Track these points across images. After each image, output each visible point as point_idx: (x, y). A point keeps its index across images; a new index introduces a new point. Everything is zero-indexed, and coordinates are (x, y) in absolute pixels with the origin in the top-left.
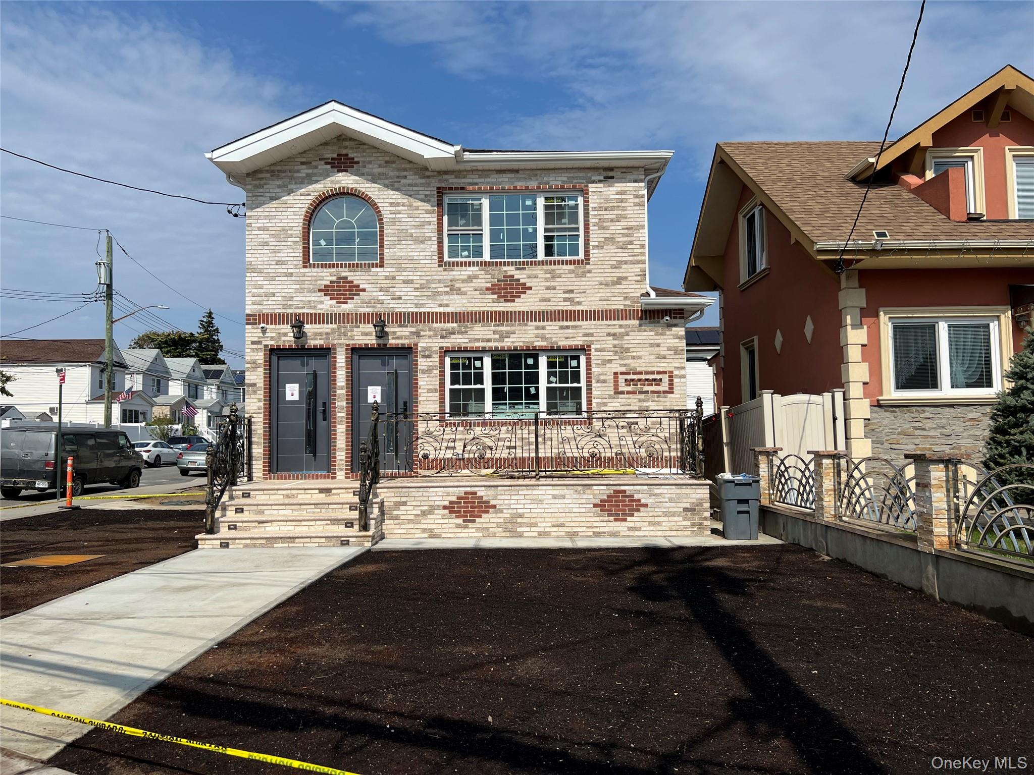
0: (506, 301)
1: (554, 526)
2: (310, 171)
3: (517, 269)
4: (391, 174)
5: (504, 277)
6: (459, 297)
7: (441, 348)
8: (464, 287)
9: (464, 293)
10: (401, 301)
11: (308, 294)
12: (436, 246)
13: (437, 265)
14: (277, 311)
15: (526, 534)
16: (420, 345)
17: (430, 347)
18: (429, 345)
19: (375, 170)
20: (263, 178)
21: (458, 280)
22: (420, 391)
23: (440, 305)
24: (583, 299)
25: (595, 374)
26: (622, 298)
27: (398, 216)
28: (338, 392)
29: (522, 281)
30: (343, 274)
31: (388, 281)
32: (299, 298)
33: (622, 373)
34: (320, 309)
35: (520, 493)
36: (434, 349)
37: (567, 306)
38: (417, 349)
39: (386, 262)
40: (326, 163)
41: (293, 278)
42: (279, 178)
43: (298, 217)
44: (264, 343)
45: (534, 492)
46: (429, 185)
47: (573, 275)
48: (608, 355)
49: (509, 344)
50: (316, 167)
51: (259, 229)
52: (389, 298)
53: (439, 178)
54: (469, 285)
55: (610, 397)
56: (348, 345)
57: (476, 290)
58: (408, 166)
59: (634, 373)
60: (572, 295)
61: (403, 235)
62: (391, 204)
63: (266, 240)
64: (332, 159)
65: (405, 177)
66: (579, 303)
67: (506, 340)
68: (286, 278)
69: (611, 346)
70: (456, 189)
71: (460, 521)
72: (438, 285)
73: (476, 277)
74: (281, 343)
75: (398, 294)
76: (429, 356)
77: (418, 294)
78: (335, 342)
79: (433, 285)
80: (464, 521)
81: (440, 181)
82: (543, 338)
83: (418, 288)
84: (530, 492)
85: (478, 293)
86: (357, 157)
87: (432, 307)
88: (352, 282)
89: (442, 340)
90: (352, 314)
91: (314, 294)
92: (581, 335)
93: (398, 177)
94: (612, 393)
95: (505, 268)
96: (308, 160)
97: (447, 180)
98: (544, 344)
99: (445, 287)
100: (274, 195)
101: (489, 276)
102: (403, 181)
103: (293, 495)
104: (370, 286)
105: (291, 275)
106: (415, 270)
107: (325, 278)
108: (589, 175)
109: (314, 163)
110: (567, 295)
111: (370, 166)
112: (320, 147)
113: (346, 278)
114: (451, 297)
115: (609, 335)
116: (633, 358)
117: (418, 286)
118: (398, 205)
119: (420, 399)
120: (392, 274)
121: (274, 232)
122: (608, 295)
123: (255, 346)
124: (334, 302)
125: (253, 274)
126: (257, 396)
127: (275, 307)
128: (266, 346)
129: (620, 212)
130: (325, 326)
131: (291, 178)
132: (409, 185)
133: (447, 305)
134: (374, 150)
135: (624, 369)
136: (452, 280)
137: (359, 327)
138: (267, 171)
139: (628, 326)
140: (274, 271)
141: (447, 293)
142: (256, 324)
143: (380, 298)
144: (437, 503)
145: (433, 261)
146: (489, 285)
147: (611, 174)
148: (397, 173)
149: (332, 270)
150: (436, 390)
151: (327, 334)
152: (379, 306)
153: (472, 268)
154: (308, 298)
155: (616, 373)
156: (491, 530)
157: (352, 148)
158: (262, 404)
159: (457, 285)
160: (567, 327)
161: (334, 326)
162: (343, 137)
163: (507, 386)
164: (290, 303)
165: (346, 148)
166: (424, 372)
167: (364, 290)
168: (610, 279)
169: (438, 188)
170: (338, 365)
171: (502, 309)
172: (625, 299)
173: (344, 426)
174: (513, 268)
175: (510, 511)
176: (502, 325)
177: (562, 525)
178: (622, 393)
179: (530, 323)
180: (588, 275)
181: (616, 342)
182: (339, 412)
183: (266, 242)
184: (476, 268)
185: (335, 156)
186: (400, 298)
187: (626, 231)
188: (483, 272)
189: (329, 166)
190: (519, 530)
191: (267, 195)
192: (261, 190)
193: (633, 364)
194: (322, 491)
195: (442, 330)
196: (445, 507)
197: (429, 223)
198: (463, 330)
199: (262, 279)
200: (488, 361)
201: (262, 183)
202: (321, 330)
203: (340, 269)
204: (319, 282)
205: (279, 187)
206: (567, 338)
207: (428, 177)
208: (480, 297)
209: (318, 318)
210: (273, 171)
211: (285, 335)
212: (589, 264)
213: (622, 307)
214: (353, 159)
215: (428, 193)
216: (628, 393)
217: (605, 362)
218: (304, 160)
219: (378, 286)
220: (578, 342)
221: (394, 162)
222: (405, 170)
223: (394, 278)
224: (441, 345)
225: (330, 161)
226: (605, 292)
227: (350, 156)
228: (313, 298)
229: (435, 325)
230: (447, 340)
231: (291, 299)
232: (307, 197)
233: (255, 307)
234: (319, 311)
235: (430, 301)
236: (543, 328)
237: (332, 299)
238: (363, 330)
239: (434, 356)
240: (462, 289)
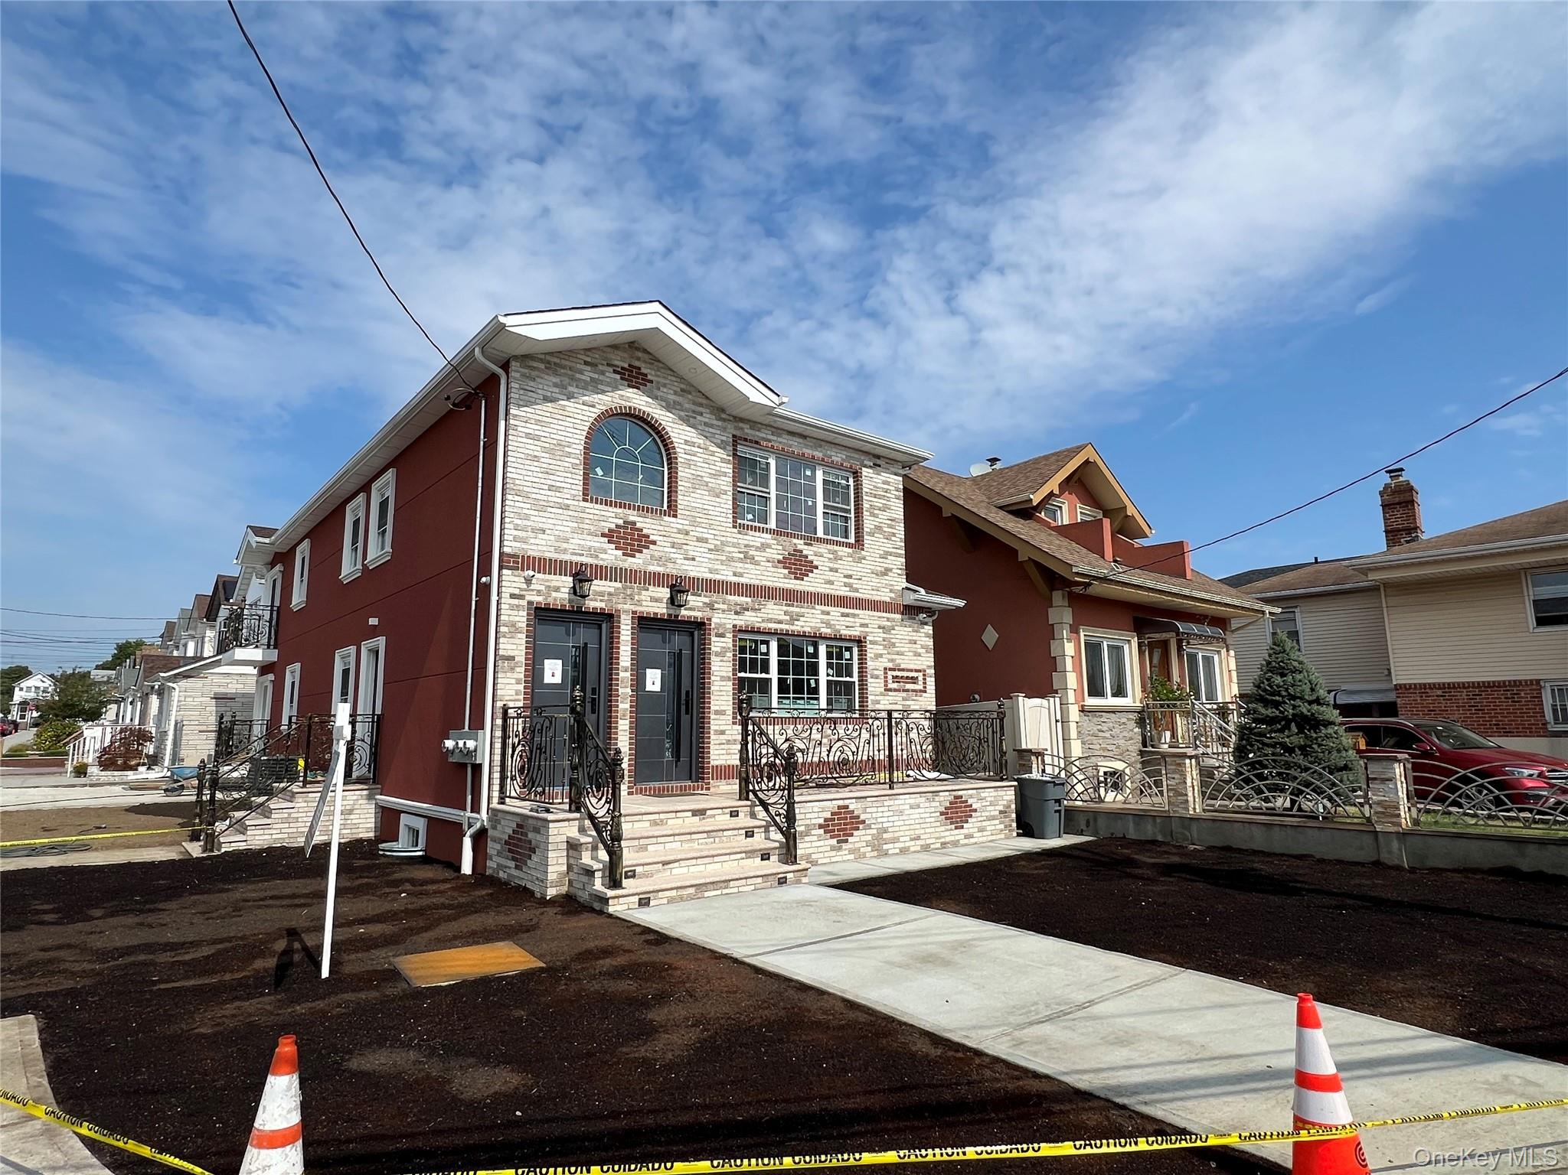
0: (796, 578)
1: (912, 840)
2: (596, 376)
3: (806, 544)
4: (687, 406)
5: (794, 550)
6: (753, 566)
7: (735, 626)
8: (759, 556)
9: (757, 563)
10: (694, 563)
11: (589, 538)
12: (731, 503)
13: (731, 525)
14: (548, 555)
15: (890, 852)
16: (713, 620)
17: (725, 624)
18: (723, 621)
19: (670, 396)
20: (535, 368)
21: (753, 546)
22: (713, 678)
23: (735, 574)
24: (861, 586)
25: (871, 668)
26: (888, 590)
27: (693, 458)
28: (622, 674)
29: (810, 558)
30: (632, 518)
31: (681, 536)
32: (576, 542)
33: (890, 669)
34: (602, 559)
35: (886, 803)
36: (728, 626)
37: (843, 592)
38: (710, 625)
39: (679, 511)
40: (615, 372)
41: (570, 513)
42: (556, 374)
43: (578, 432)
44: (528, 598)
45: (897, 802)
46: (724, 429)
47: (851, 559)
48: (879, 649)
49: (799, 628)
50: (603, 373)
51: (528, 436)
52: (681, 556)
53: (736, 424)
54: (763, 554)
55: (881, 694)
56: (634, 612)
57: (769, 561)
58: (704, 401)
59: (899, 670)
60: (851, 581)
61: (698, 482)
62: (686, 442)
63: (536, 453)
64: (623, 368)
65: (701, 414)
66: (857, 590)
67: (796, 623)
68: (560, 511)
69: (881, 639)
70: (751, 441)
71: (834, 841)
72: (732, 549)
73: (769, 546)
74: (550, 600)
75: (691, 553)
76: (722, 635)
77: (712, 556)
78: (620, 607)
79: (728, 549)
80: (838, 842)
81: (736, 428)
82: (828, 625)
83: (712, 550)
84: (891, 803)
85: (770, 564)
86: (651, 375)
87: (726, 575)
88: (642, 530)
89: (736, 617)
90: (640, 572)
91: (596, 539)
92: (858, 625)
93: (694, 412)
94: (883, 690)
95: (795, 541)
96: (594, 361)
97: (742, 429)
98: (828, 631)
99: (740, 552)
100: (549, 394)
101: (780, 548)
102: (699, 418)
103: (662, 821)
104: (661, 538)
105: (567, 507)
106: (710, 527)
107: (610, 520)
108: (862, 458)
109: (600, 367)
110: (846, 580)
111: (665, 390)
112: (609, 350)
113: (634, 523)
114: (746, 566)
115: (879, 627)
116: (898, 654)
117: (712, 547)
118: (693, 444)
119: (712, 688)
120: (686, 527)
121: (547, 445)
122: (879, 585)
123: (516, 602)
124: (620, 553)
125: (517, 498)
126: (516, 675)
127: (545, 549)
128: (530, 603)
129: (884, 502)
130: (608, 583)
131: (572, 378)
132: (706, 424)
133: (741, 575)
134: (669, 372)
135: (890, 665)
136: (746, 546)
137: (648, 590)
138: (541, 361)
139: (893, 620)
140: (545, 498)
141: (741, 560)
142: (517, 569)
143: (672, 555)
144: (814, 821)
145: (728, 520)
146: (781, 557)
147: (878, 462)
148: (693, 407)
149: (620, 511)
150: (729, 679)
151: (610, 594)
152: (671, 565)
153: (765, 535)
154: (589, 543)
155: (885, 669)
156: (862, 850)
157: (645, 362)
158: (521, 687)
159: (751, 553)
160: (847, 615)
161: (618, 585)
162: (636, 345)
163: (791, 677)
164: (565, 545)
165: (638, 359)
166: (717, 654)
167: (654, 543)
168: (879, 569)
169: (734, 436)
170: (622, 638)
171: (792, 586)
172: (891, 591)
173: (627, 722)
174: (802, 542)
175: (877, 826)
176: (793, 606)
177: (918, 838)
178: (890, 690)
179: (817, 607)
180: (863, 561)
181: (885, 636)
182: (622, 702)
183: (536, 456)
184: (768, 536)
185: (626, 366)
186: (693, 559)
187: (890, 522)
188: (775, 542)
189: (618, 377)
190: (885, 847)
191: (540, 392)
192: (532, 384)
193: (898, 659)
195: (736, 604)
196: (821, 826)
197: (725, 474)
198: (757, 607)
199: (529, 506)
200: (774, 646)
201: (534, 373)
202: (602, 589)
203: (627, 511)
204: (603, 524)
205: (556, 385)
206: (847, 627)
207: (724, 420)
208: (773, 570)
209: (603, 572)
210: (549, 362)
211: (557, 589)
212: (863, 550)
213: (888, 600)
214: (646, 375)
215: (724, 438)
216: (895, 690)
217: (879, 656)
218: (589, 359)
219: (670, 540)
220: (856, 632)
221: (690, 393)
222: (701, 405)
223: (687, 533)
224: (735, 622)
225: (619, 369)
226: (875, 581)
227: (644, 371)
228: (592, 544)
229: (729, 597)
230: (741, 617)
231: (566, 540)
232: (591, 409)
233: (518, 545)
234: (601, 563)
235: (724, 567)
236: (828, 613)
237: (617, 548)
238: (653, 594)
239: (728, 635)
240: (756, 558)
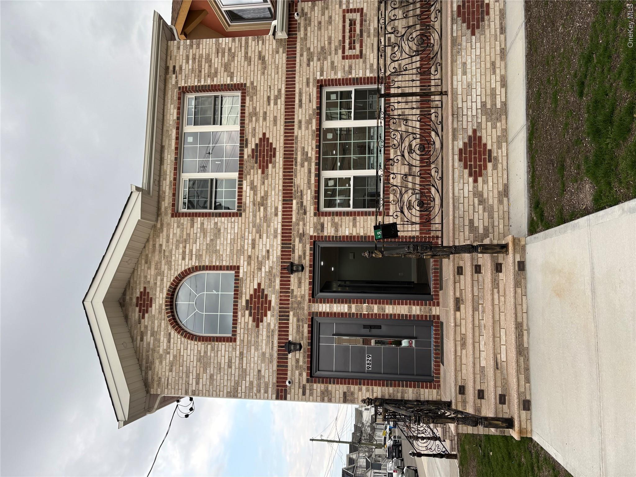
0: (274, 156)
1: (494, 73)
2: (149, 332)
3: (247, 146)
4: (157, 258)
5: (253, 157)
6: (269, 198)
7: (315, 215)
8: (261, 193)
9: (266, 193)
10: (271, 250)
11: (260, 337)
12: (223, 219)
13: (240, 218)
14: (275, 368)
15: (503, 99)
16: (311, 234)
17: (314, 224)
18: (312, 225)
19: (153, 273)
20: (152, 378)
21: (254, 199)
22: (354, 234)
23: (276, 215)
24: (276, 87)
25: (343, 74)
26: (277, 55)
27: (194, 253)
28: (353, 310)
29: (257, 142)
30: (244, 303)
31: (253, 262)
32: (264, 347)
33: (344, 52)
34: (275, 326)
35: (460, 106)
36: (315, 221)
37: (281, 102)
38: (315, 236)
39: (235, 264)
40: (143, 317)
41: (245, 352)
42: (153, 363)
43: (189, 346)
44: (304, 382)
45: (459, 92)
46: (169, 224)
47: (255, 97)
48: (327, 64)
49: (314, 153)
50: (146, 327)
51: (197, 383)
52: (267, 262)
53: (163, 215)
54: (259, 189)
55: (365, 62)
56: (310, 301)
57: (264, 183)
58: (151, 243)
59: (344, 42)
60: (272, 98)
61: (212, 248)
62: (184, 259)
63: (208, 377)
64: (140, 312)
65: (161, 245)
66: (279, 91)
67: (309, 155)
68: (245, 359)
69: (319, 63)
70: (174, 200)
71: (490, 165)
72: (258, 217)
73: (252, 182)
74: (305, 366)
75: (264, 253)
76: (322, 225)
77: (265, 235)
78: (306, 312)
79: (258, 221)
80: (490, 161)
81: (166, 214)
82: (309, 122)
83: (260, 236)
84: (460, 97)
85: (266, 181)
86: (140, 289)
87: (277, 223)
88: (251, 295)
89: (308, 214)
90: (281, 296)
91: (261, 332)
92: (308, 89)
93: (160, 252)
94: (361, 60)
95: (246, 157)
96: (139, 334)
97: (166, 208)
98: (314, 121)
99: (259, 210)
100: (168, 368)
101: (252, 171)
102: (164, 248)
103: (462, 339)
104: (256, 279)
105: (241, 354)
106: (243, 238)
107: (246, 321)
108: (170, 86)
109: (143, 329)
110: (272, 102)
111: (149, 277)
112: (129, 323)
113: (247, 301)
114: (269, 205)
115: (308, 65)
116: (330, 43)
117: (258, 235)
118: (184, 252)
119: (362, 234)
120: (246, 259)
121: (202, 369)
122: (273, 67)
123: (308, 392)
124: (269, 313)
125: (239, 391)
126: (356, 391)
127: (271, 370)
128: (308, 381)
129: (203, 60)
130: (291, 321)
131: (154, 350)
132: (168, 241)
133: (276, 209)
134: (135, 273)
135: (340, 52)
136: (254, 205)
137: (293, 290)
138: (146, 373)
139: (302, 49)
140: (237, 370)
141: (265, 209)
142: (286, 390)
143: (267, 270)
144: (471, 189)
145: (236, 221)
146: (260, 171)
147: (171, 68)
148: (157, 253)
149: (239, 314)
150: (355, 219)
151: (298, 320)
152: (274, 271)
153: (244, 186)
154: (264, 338)
155: (343, 58)
156: (499, 134)
157: (132, 294)
158: (364, 388)
159: (259, 199)
160: (300, 101)
161: (291, 313)
162: (121, 301)
163: (352, 156)
164: (267, 355)
165: (131, 299)
166: (337, 231)
167: (259, 285)
168: (260, 66)
169: (172, 216)
170: (328, 310)
171: (281, 159)
172: (277, 52)
173: (387, 306)
174: (246, 150)
175: (480, 116)
176: (296, 159)
177: (493, 64)
178: (361, 51)
179: (296, 134)
180: (255, 84)
181: (315, 58)
182: (373, 311)
183: (211, 377)
184: (244, 182)
185: (137, 309)
186: (268, 251)
187: (220, 54)
188: (248, 177)
189: (146, 315)
190: (499, 106)
191: (167, 374)
192: (163, 380)
193: (335, 43)
194: (458, 309)
195: (298, 213)
196: (475, 181)
197: (202, 224)
198: (299, 194)
199: (244, 382)
200: (327, 174)
201: (156, 379)
202: (295, 326)
203: (239, 306)
204: (250, 326)
205: (161, 362)
206: (310, 101)
207: (162, 225)
208: (270, 179)
209: (283, 329)
210: (147, 368)
211: (297, 361)
212: (245, 84)
213: (285, 55)
214: (141, 293)
215: (175, 225)
216: (361, 46)
217: (333, 67)
218: (139, 338)
219: (256, 272)
220: (314, 91)
221: (147, 256)
222: (154, 245)
223: (250, 257)
224: (312, 214)
225: (141, 314)
226: (271, 69)
227: (138, 295)
228: (265, 333)
229: (294, 220)
230: (308, 209)
231: (264, 354)
232: (172, 336)
233: (270, 390)
234: (277, 327)
235: (272, 224)
236: (300, 122)
237: (266, 315)
238: (296, 285)
239: (322, 221)
240: (262, 195)
